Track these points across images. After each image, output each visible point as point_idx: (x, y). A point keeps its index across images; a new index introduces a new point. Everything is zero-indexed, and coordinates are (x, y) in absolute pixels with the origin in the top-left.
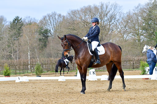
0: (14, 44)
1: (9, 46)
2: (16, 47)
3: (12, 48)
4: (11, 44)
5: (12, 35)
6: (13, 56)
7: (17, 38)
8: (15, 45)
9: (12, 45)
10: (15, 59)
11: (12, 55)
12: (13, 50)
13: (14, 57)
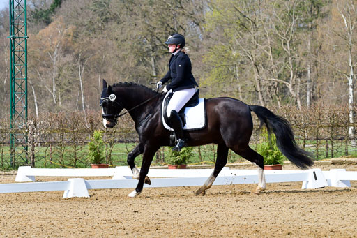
0: (297, 44)
1: (278, 53)
2: (305, 55)
3: (290, 58)
4: (285, 44)
5: (291, 12)
6: (291, 90)
7: (306, 21)
8: (301, 49)
9: (288, 49)
10: (299, 102)
11: (289, 86)
12: (294, 66)
13: (294, 94)
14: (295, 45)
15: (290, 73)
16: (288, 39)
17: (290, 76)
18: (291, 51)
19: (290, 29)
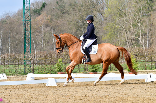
14: (142, 22)
15: (140, 34)
16: (139, 20)
17: (140, 35)
18: (140, 25)
19: (140, 16)
